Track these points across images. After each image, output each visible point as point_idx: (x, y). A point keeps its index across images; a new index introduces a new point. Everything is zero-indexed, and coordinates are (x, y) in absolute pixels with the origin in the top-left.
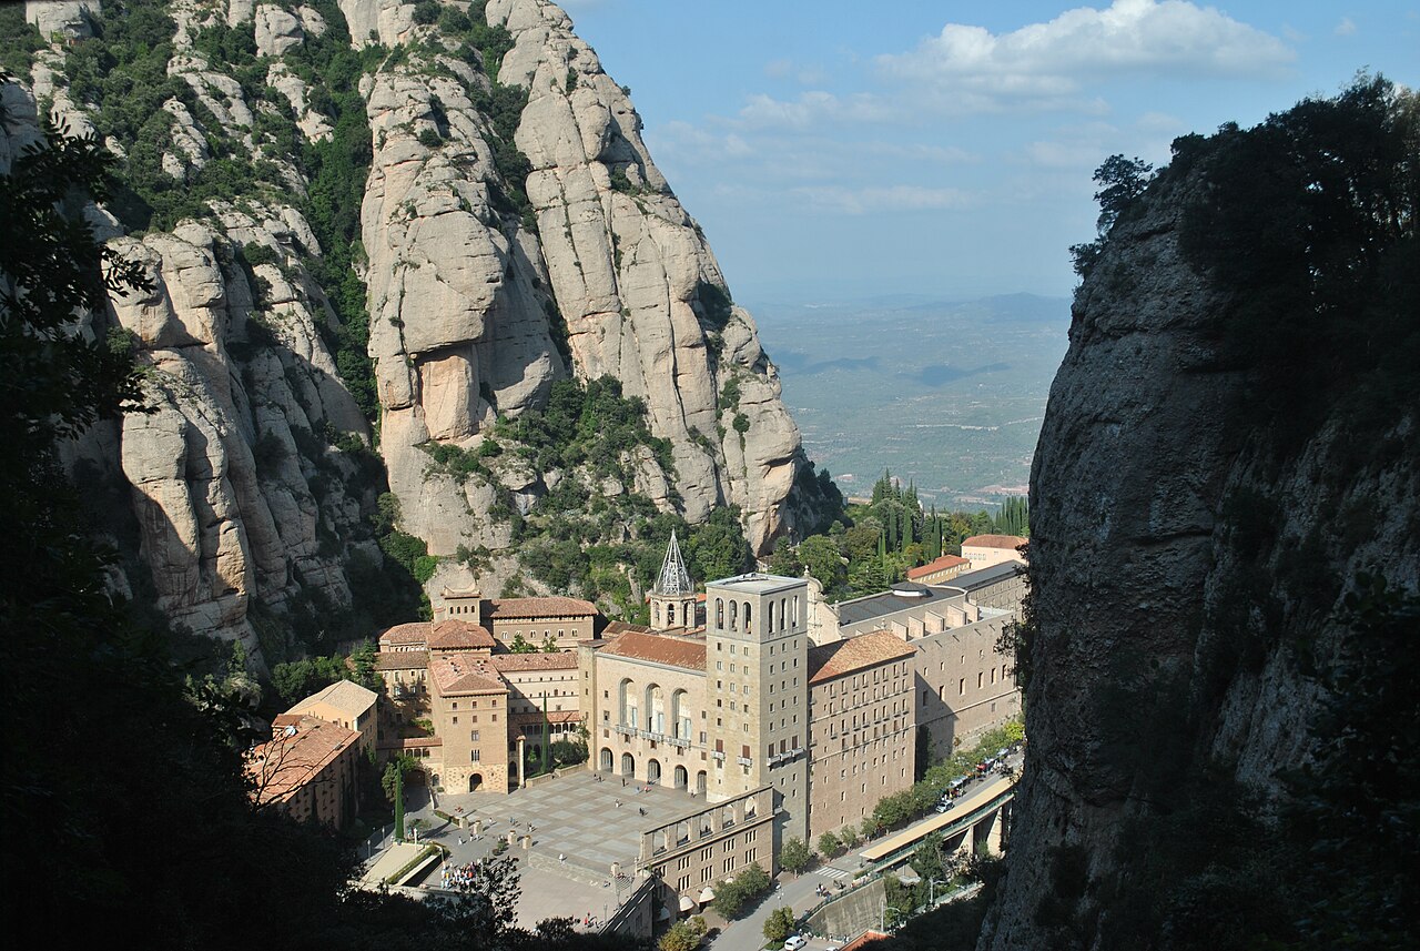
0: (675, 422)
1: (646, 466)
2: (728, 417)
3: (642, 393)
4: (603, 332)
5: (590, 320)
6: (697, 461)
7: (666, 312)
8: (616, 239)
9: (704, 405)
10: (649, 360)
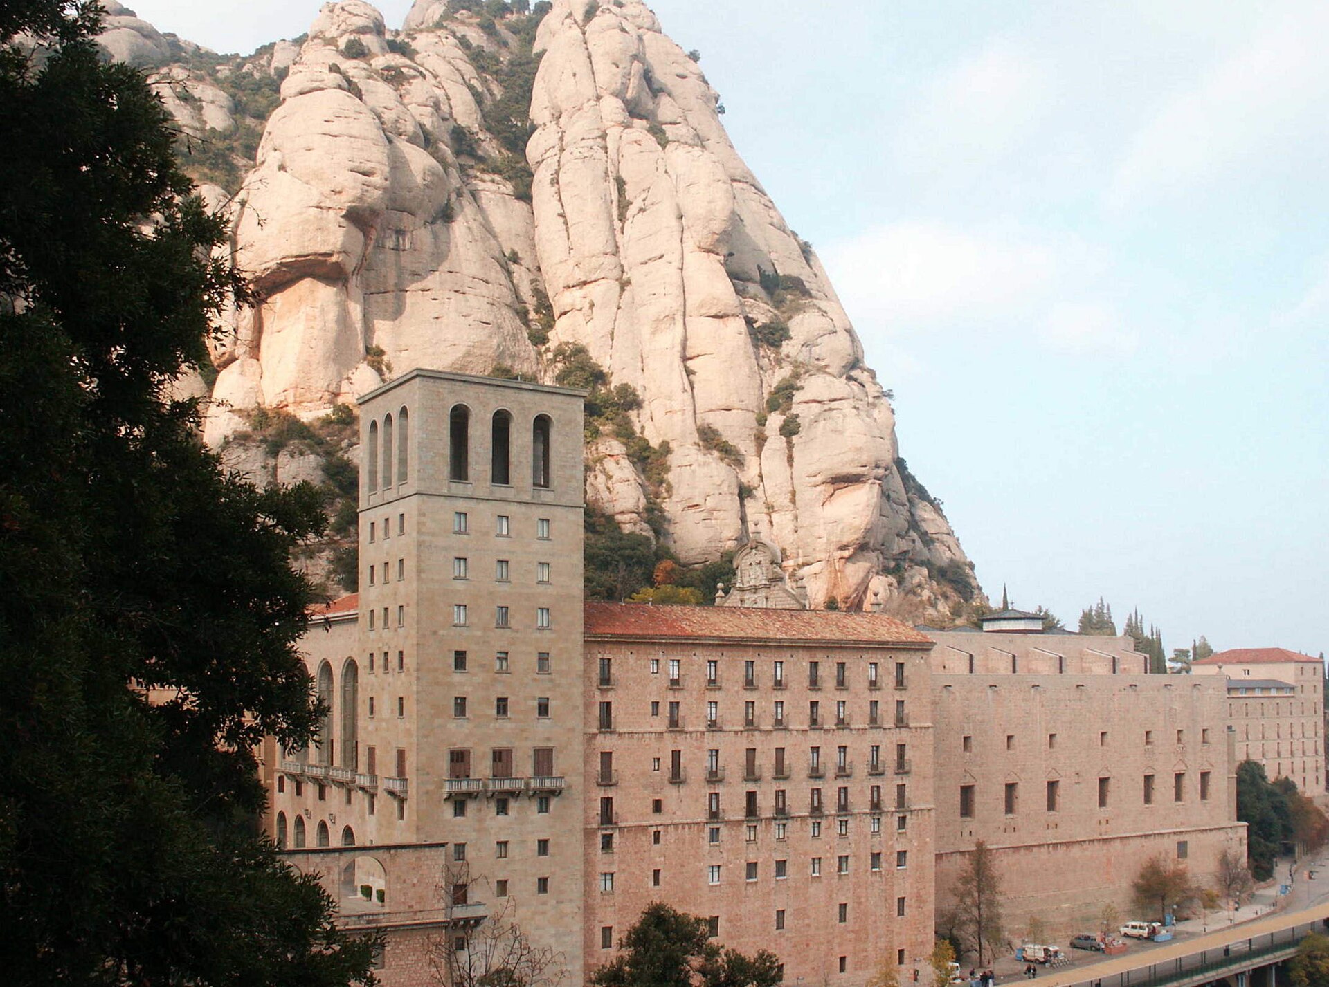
0: (678, 417)
1: (610, 465)
2: (775, 420)
3: (637, 382)
4: (592, 306)
5: (577, 293)
6: (705, 470)
7: (677, 264)
8: (621, 183)
9: (734, 401)
10: (646, 331)
